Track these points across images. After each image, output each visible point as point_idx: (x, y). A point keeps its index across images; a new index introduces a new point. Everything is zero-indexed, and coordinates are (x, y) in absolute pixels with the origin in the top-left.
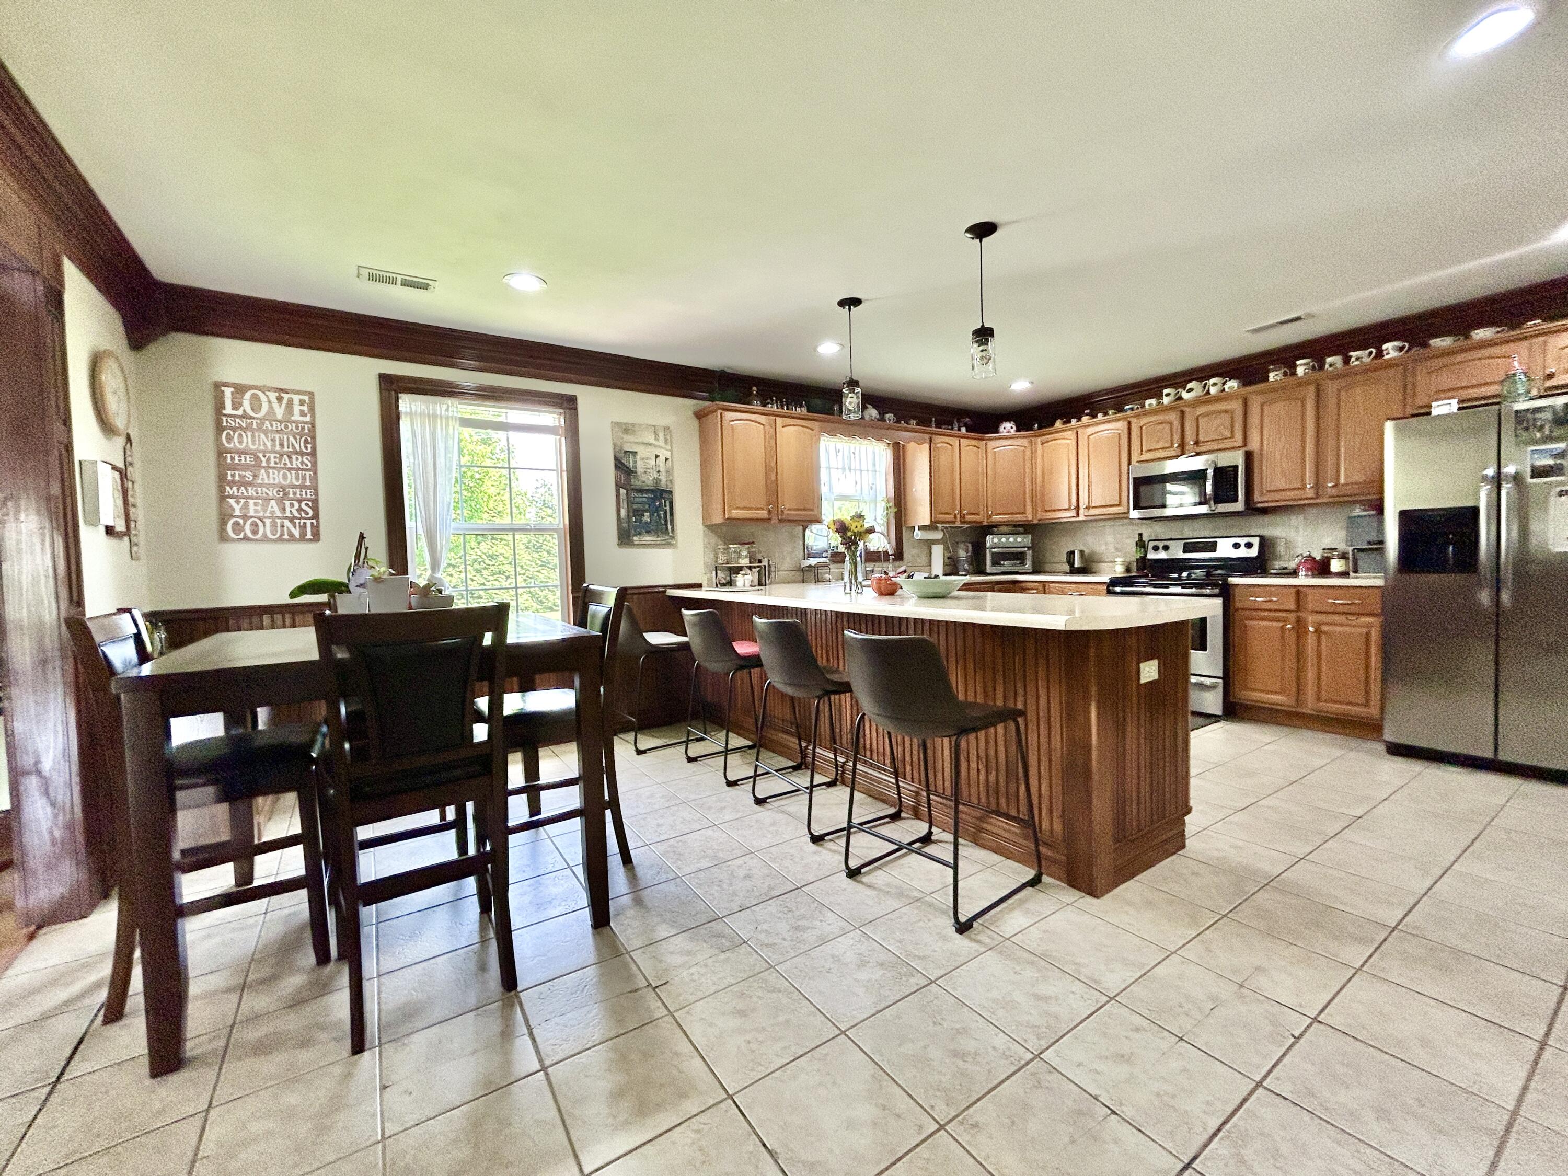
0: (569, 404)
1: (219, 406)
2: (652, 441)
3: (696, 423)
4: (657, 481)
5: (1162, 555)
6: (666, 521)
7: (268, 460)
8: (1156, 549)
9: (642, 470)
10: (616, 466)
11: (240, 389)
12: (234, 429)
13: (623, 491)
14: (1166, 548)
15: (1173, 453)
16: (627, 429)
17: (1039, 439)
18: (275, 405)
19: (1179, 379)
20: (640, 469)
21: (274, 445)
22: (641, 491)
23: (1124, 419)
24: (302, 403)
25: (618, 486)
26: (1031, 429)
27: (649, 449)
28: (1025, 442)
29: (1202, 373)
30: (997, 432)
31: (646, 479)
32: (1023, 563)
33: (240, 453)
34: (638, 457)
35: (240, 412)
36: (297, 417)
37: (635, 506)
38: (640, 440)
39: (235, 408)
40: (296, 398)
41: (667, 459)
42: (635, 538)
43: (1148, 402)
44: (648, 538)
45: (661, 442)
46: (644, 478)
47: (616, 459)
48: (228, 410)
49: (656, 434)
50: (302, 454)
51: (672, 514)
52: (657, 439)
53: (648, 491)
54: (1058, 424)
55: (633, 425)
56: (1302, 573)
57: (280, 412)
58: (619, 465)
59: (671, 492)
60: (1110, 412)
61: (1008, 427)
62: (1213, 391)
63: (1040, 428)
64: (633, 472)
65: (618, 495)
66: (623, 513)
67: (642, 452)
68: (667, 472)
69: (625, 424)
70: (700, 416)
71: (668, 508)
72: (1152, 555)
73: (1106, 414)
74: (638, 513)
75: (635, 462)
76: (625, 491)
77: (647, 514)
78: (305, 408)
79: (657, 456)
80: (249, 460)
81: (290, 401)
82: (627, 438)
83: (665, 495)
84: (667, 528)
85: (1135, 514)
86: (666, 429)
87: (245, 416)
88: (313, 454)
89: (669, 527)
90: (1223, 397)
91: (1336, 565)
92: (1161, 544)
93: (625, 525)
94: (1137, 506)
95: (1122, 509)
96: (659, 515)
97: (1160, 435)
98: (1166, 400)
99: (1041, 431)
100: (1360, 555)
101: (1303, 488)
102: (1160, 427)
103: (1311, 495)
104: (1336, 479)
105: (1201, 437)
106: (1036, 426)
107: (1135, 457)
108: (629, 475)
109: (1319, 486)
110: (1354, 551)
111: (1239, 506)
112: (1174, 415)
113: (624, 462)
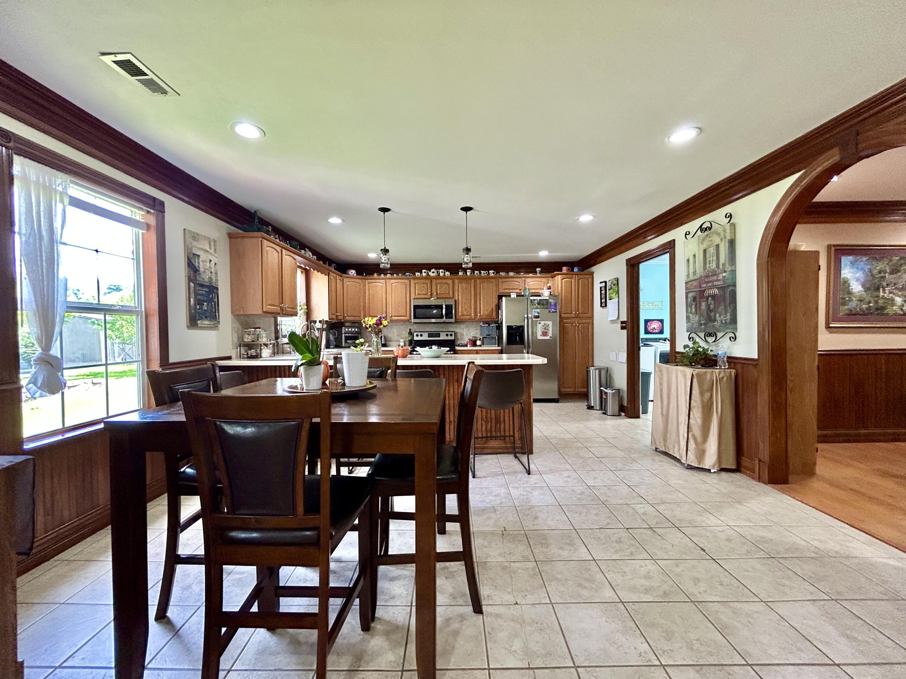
0: (159, 207)
2: (208, 249)
3: (228, 239)
4: (210, 278)
5: (419, 338)
6: (215, 309)
8: (417, 335)
9: (202, 270)
10: (187, 263)
13: (192, 285)
14: (421, 335)
15: (428, 297)
16: (195, 237)
17: (367, 281)
19: (429, 266)
22: (202, 286)
23: (408, 279)
25: (190, 280)
26: (363, 275)
27: (207, 254)
28: (360, 281)
29: (438, 266)
30: (348, 274)
31: (205, 277)
34: (200, 260)
37: (199, 297)
38: (201, 247)
41: (215, 264)
42: (199, 322)
43: (417, 274)
44: (205, 323)
45: (212, 251)
46: (203, 276)
47: (188, 258)
49: (210, 245)
51: (218, 305)
52: (210, 248)
53: (206, 286)
54: (375, 275)
55: (198, 234)
56: (469, 345)
58: (190, 264)
59: (217, 289)
60: (400, 275)
61: (353, 272)
62: (441, 274)
63: (366, 276)
64: (198, 270)
65: (189, 288)
66: (192, 301)
67: (203, 256)
68: (215, 274)
69: (192, 232)
70: (231, 236)
71: (216, 300)
72: (416, 338)
73: (397, 274)
74: (201, 303)
75: (199, 263)
77: (205, 304)
79: (210, 261)
82: (195, 243)
83: (214, 290)
84: (216, 315)
85: (413, 320)
86: (215, 241)
90: (444, 278)
91: (478, 343)
92: (419, 334)
93: (193, 311)
94: (415, 318)
95: (407, 318)
96: (212, 305)
97: (423, 288)
98: (424, 274)
99: (368, 277)
100: (484, 339)
101: (471, 315)
102: (422, 285)
103: (473, 318)
104: (480, 313)
105: (438, 292)
106: (364, 274)
107: (413, 296)
108: (195, 272)
109: (476, 315)
110: (483, 338)
111: (453, 320)
112: (428, 281)
113: (193, 261)
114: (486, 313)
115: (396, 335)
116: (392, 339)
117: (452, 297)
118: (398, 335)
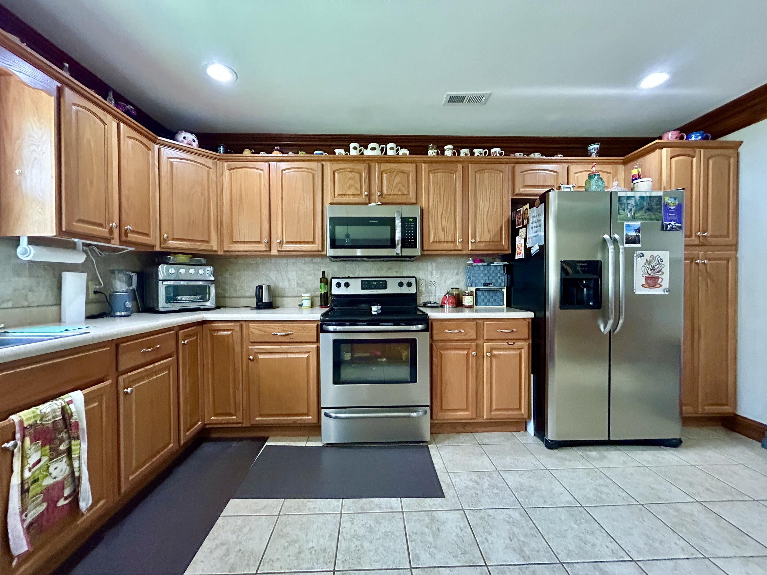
5: (343, 291)
8: (339, 285)
14: (347, 285)
15: (362, 201)
17: (226, 164)
26: (217, 151)
32: (204, 299)
43: (337, 151)
54: (247, 152)
56: (446, 306)
60: (301, 153)
62: (391, 153)
63: (224, 153)
72: (335, 291)
73: (296, 153)
85: (330, 252)
90: (396, 160)
92: (343, 282)
94: (334, 245)
95: (316, 246)
97: (351, 182)
98: (353, 152)
99: (228, 156)
100: (479, 293)
101: (455, 242)
102: (351, 175)
103: (460, 248)
104: (474, 237)
105: (385, 191)
106: (222, 149)
107: (328, 199)
109: (465, 242)
110: (477, 290)
111: (417, 252)
112: (362, 167)
114: (487, 237)
115: (294, 284)
116: (288, 293)
117: (414, 201)
118: (298, 285)
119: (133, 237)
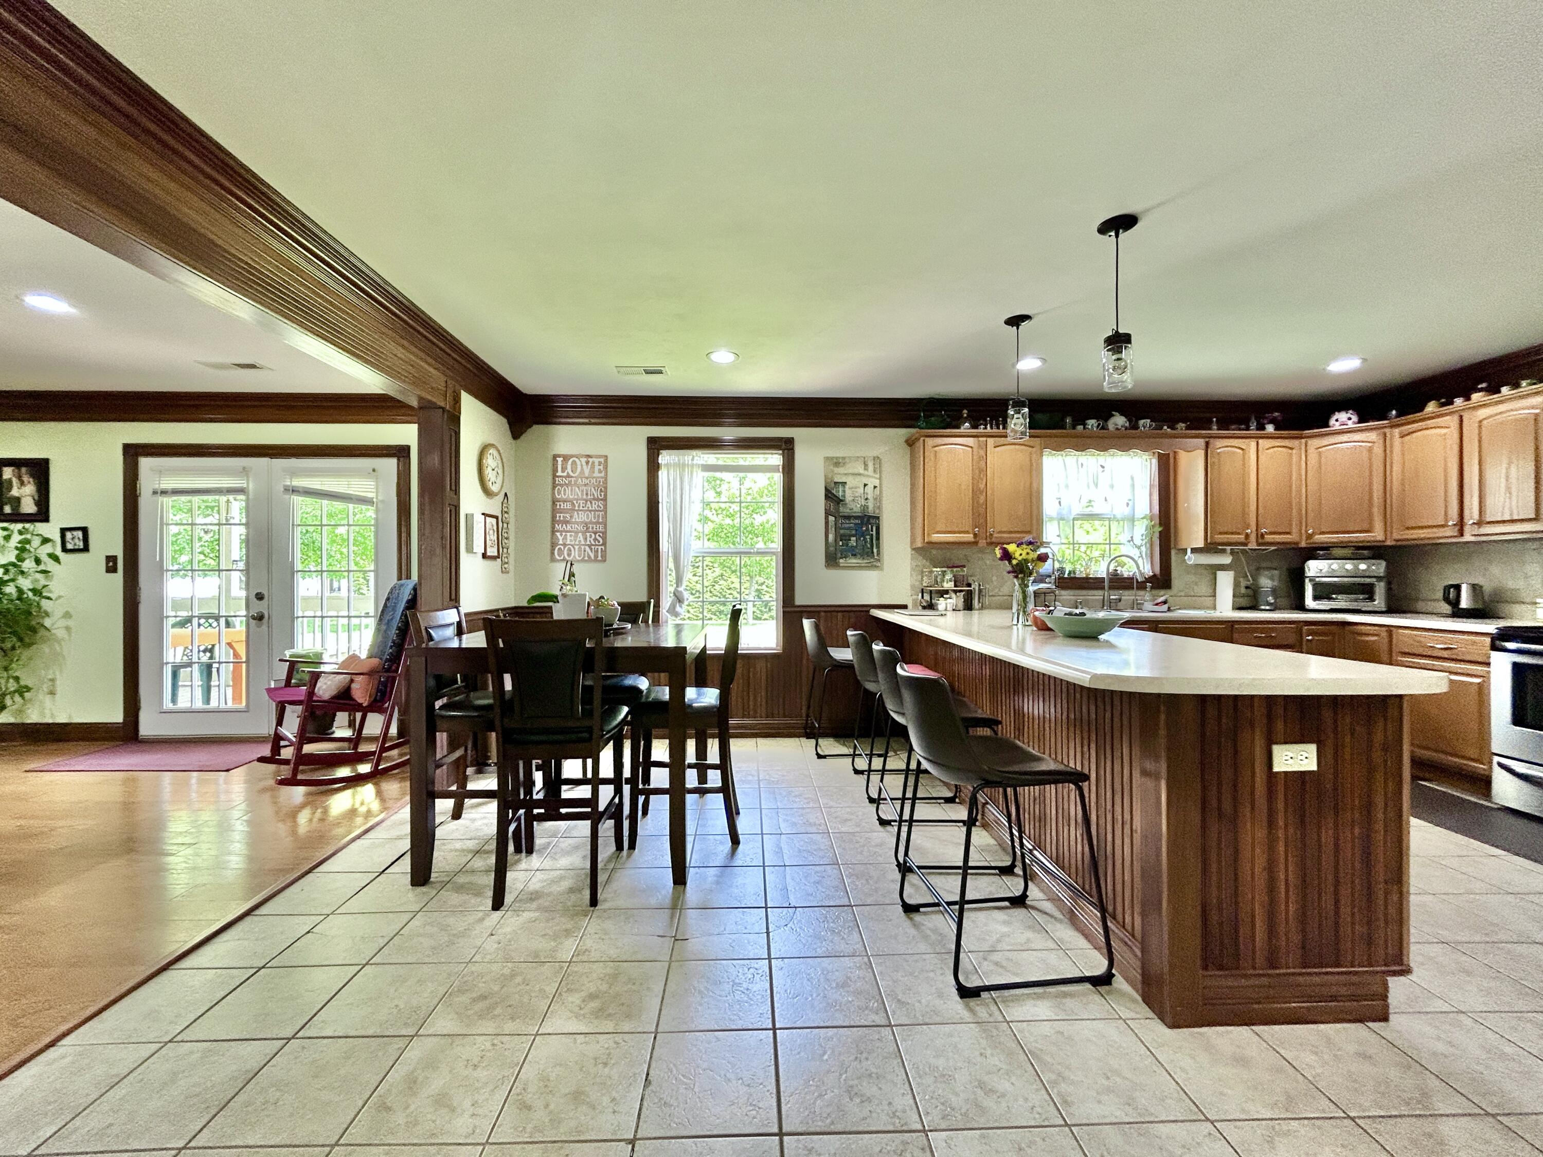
0: (787, 447)
1: (555, 470)
2: (862, 471)
3: (908, 449)
4: (865, 507)
6: (872, 545)
7: (579, 506)
9: (851, 499)
10: (826, 495)
11: (566, 458)
12: (562, 485)
13: (831, 519)
16: (837, 462)
17: (1396, 431)
18: (585, 467)
20: (849, 497)
21: (582, 495)
22: (848, 517)
24: (600, 463)
25: (828, 513)
26: (1383, 419)
27: (858, 478)
28: (1373, 436)
30: (1328, 426)
31: (853, 505)
32: (1371, 599)
33: (564, 501)
34: (847, 487)
35: (565, 474)
36: (596, 474)
37: (842, 532)
38: (850, 471)
39: (563, 472)
40: (596, 461)
41: (875, 487)
42: (841, 561)
44: (853, 561)
45: (870, 472)
46: (851, 505)
47: (826, 489)
48: (559, 473)
49: (866, 465)
50: (598, 500)
51: (878, 539)
52: (866, 468)
53: (856, 518)
54: (1431, 407)
55: (844, 458)
57: (587, 472)
58: (830, 495)
59: (878, 518)
61: (1343, 419)
63: (1398, 416)
64: (842, 501)
65: (827, 523)
66: (831, 537)
67: (851, 481)
68: (875, 499)
69: (837, 458)
70: (910, 443)
71: (874, 533)
73: (1515, 386)
74: (845, 538)
75: (844, 491)
76: (833, 519)
77: (853, 539)
78: (601, 467)
79: (865, 485)
80: (569, 506)
81: (593, 463)
82: (836, 470)
83: (872, 521)
84: (873, 552)
86: (876, 459)
87: (568, 476)
88: (605, 500)
89: (875, 550)
93: (832, 549)
95: (1540, 525)
96: (865, 539)
99: (1403, 419)
106: (1393, 414)
108: (838, 503)
113: (834, 492)
119: (1269, 538)
